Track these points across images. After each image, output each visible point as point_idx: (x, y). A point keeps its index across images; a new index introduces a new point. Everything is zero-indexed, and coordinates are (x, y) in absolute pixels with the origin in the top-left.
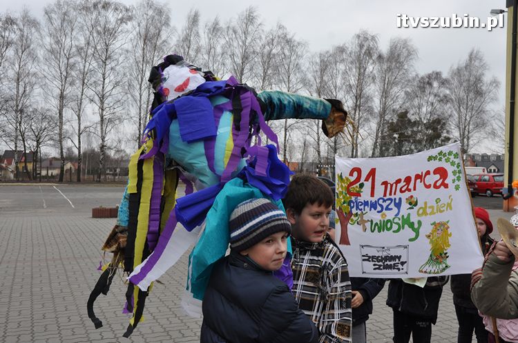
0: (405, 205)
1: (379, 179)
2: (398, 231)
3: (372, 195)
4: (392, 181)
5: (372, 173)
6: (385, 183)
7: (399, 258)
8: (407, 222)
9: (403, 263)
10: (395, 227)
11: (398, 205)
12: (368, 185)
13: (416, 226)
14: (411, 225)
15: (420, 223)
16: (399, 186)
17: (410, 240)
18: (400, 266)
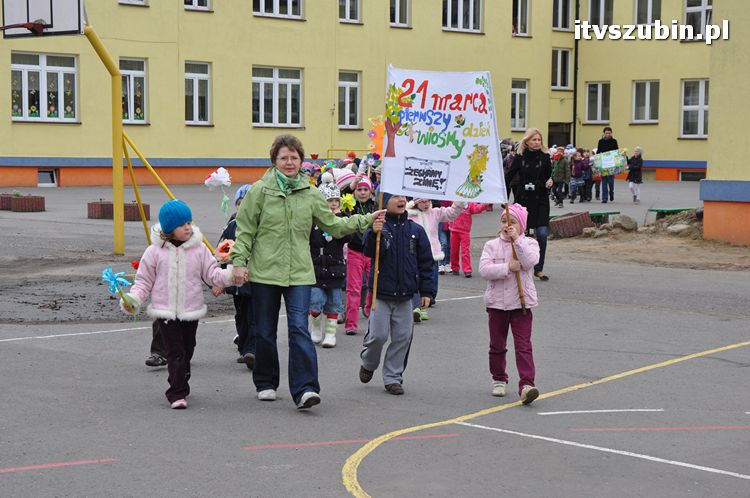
0: (453, 122)
1: (430, 92)
2: (443, 145)
3: (423, 107)
4: (442, 95)
5: (425, 85)
6: (435, 96)
7: (440, 173)
8: (452, 138)
9: (442, 181)
10: (440, 142)
11: (447, 122)
12: (419, 96)
13: (460, 145)
14: (456, 143)
15: (464, 142)
16: (450, 102)
17: (452, 157)
18: (439, 184)
